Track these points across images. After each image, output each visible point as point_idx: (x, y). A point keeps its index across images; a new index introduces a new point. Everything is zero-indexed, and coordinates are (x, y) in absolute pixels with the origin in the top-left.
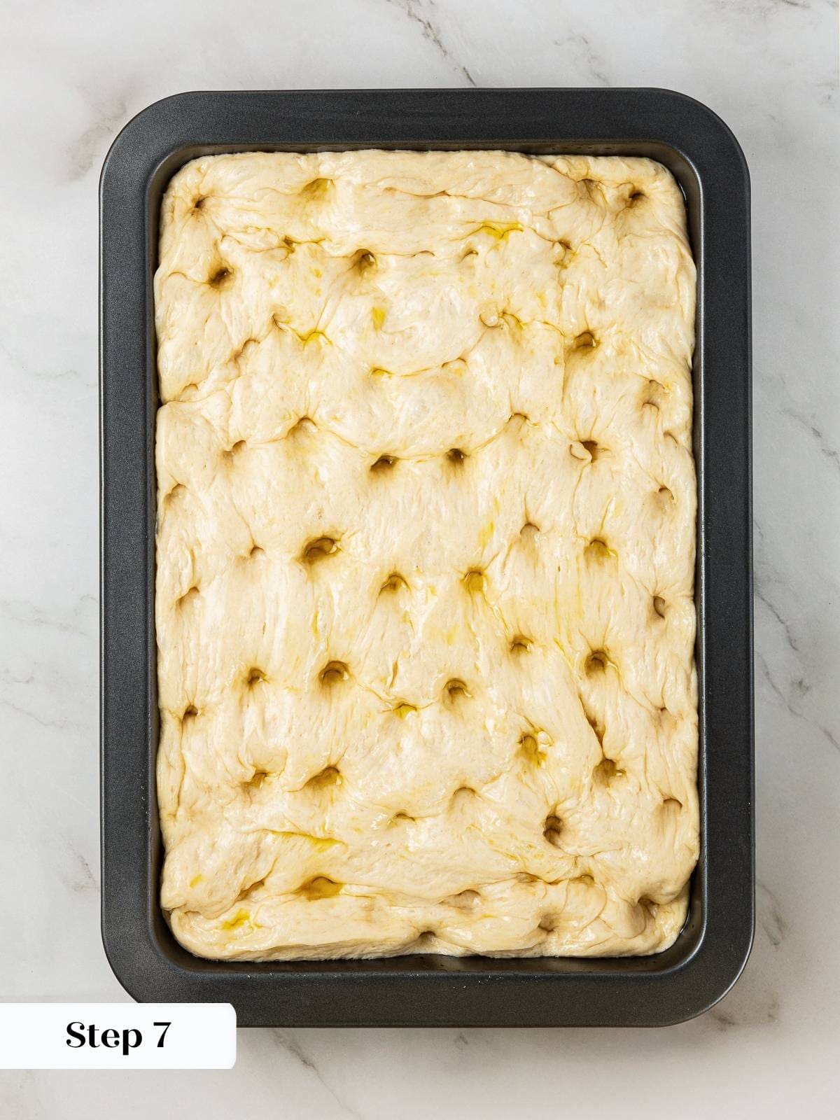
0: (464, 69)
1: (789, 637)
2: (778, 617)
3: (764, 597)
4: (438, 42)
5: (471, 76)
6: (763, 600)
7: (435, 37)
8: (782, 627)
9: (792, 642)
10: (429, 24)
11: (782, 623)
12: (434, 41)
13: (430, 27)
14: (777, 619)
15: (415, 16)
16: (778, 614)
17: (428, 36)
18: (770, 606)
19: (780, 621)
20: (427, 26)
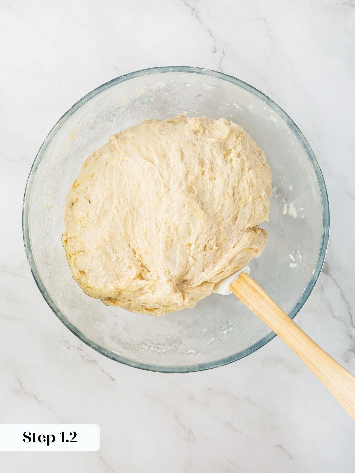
0: (209, 30)
1: (342, 294)
2: (338, 285)
3: (332, 276)
4: (197, 17)
5: (212, 33)
6: (331, 277)
7: (196, 14)
8: (339, 290)
9: (343, 296)
10: (194, 8)
11: (339, 288)
12: (196, 16)
13: (194, 10)
14: (337, 286)
15: (187, 4)
16: (338, 284)
17: (193, 14)
18: (334, 280)
19: (338, 287)
20: (193, 9)
